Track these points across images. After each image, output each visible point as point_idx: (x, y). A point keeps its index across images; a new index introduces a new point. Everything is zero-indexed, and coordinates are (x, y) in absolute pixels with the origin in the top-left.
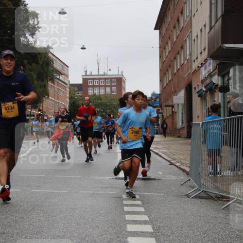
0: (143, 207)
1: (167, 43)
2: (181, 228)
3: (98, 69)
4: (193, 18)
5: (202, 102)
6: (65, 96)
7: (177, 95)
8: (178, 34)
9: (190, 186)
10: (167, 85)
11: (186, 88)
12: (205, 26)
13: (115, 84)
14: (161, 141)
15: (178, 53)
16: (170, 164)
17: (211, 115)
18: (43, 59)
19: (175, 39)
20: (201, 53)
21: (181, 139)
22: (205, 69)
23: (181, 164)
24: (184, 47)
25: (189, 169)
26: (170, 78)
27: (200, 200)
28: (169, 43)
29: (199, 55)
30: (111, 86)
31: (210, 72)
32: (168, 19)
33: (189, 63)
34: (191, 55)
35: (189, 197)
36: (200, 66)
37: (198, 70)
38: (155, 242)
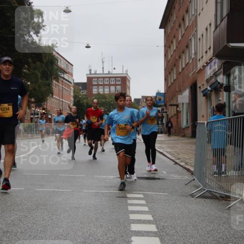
0: (147, 206)
1: (172, 42)
2: (185, 228)
3: (103, 68)
4: (198, 16)
5: (207, 102)
6: (70, 94)
7: (182, 94)
8: (183, 33)
9: (195, 186)
10: (172, 84)
11: (191, 87)
12: (210, 25)
13: (120, 83)
14: (165, 141)
16: (174, 163)
17: (216, 114)
18: (47, 58)
19: (180, 38)
20: (206, 52)
21: (185, 138)
22: (210, 69)
23: (186, 163)
24: (189, 46)
25: (193, 168)
26: (175, 78)
27: (204, 199)
28: (174, 41)
29: (204, 54)
30: (115, 85)
31: (215, 72)
32: (174, 18)
33: (194, 63)
34: (196, 54)
35: (193, 197)
36: (205, 65)
37: (203, 70)
38: (160, 241)
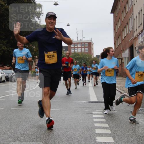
0: (105, 119)
1: (118, 21)
2: (128, 131)
3: (77, 38)
4: (134, 6)
7: (124, 52)
8: (125, 16)
10: (118, 46)
11: (130, 48)
12: (141, 10)
13: (87, 46)
15: (125, 27)
16: (120, 93)
19: (123, 19)
20: (139, 27)
22: (141, 37)
24: (128, 24)
26: (120, 42)
28: (120, 21)
29: (138, 28)
30: (85, 47)
32: (119, 7)
33: (132, 33)
34: (133, 28)
36: (138, 34)
37: (137, 37)
38: (113, 139)
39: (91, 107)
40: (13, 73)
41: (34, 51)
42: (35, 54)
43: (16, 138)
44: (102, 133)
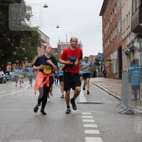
0: (94, 119)
1: (107, 24)
2: (116, 132)
3: (67, 39)
4: (122, 8)
5: (128, 58)
7: (113, 54)
8: (113, 18)
9: (121, 107)
10: (107, 48)
11: (118, 50)
12: (129, 13)
14: (104, 81)
16: (109, 94)
17: (133, 65)
18: (34, 34)
19: (111, 21)
20: (127, 29)
21: (115, 80)
22: (129, 39)
23: (116, 94)
24: (117, 26)
25: (120, 97)
26: (109, 44)
27: (127, 115)
28: (108, 23)
31: (132, 40)
32: (108, 9)
33: (120, 35)
34: (121, 30)
35: (121, 114)
36: (127, 36)
37: (125, 39)
38: (101, 140)
39: (80, 107)
40: (3, 75)
41: (24, 53)
42: (24, 55)
43: (6, 140)
44: (91, 134)
